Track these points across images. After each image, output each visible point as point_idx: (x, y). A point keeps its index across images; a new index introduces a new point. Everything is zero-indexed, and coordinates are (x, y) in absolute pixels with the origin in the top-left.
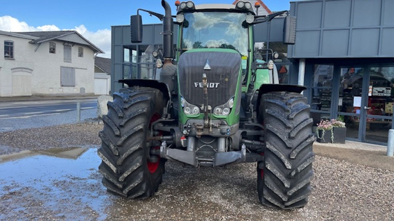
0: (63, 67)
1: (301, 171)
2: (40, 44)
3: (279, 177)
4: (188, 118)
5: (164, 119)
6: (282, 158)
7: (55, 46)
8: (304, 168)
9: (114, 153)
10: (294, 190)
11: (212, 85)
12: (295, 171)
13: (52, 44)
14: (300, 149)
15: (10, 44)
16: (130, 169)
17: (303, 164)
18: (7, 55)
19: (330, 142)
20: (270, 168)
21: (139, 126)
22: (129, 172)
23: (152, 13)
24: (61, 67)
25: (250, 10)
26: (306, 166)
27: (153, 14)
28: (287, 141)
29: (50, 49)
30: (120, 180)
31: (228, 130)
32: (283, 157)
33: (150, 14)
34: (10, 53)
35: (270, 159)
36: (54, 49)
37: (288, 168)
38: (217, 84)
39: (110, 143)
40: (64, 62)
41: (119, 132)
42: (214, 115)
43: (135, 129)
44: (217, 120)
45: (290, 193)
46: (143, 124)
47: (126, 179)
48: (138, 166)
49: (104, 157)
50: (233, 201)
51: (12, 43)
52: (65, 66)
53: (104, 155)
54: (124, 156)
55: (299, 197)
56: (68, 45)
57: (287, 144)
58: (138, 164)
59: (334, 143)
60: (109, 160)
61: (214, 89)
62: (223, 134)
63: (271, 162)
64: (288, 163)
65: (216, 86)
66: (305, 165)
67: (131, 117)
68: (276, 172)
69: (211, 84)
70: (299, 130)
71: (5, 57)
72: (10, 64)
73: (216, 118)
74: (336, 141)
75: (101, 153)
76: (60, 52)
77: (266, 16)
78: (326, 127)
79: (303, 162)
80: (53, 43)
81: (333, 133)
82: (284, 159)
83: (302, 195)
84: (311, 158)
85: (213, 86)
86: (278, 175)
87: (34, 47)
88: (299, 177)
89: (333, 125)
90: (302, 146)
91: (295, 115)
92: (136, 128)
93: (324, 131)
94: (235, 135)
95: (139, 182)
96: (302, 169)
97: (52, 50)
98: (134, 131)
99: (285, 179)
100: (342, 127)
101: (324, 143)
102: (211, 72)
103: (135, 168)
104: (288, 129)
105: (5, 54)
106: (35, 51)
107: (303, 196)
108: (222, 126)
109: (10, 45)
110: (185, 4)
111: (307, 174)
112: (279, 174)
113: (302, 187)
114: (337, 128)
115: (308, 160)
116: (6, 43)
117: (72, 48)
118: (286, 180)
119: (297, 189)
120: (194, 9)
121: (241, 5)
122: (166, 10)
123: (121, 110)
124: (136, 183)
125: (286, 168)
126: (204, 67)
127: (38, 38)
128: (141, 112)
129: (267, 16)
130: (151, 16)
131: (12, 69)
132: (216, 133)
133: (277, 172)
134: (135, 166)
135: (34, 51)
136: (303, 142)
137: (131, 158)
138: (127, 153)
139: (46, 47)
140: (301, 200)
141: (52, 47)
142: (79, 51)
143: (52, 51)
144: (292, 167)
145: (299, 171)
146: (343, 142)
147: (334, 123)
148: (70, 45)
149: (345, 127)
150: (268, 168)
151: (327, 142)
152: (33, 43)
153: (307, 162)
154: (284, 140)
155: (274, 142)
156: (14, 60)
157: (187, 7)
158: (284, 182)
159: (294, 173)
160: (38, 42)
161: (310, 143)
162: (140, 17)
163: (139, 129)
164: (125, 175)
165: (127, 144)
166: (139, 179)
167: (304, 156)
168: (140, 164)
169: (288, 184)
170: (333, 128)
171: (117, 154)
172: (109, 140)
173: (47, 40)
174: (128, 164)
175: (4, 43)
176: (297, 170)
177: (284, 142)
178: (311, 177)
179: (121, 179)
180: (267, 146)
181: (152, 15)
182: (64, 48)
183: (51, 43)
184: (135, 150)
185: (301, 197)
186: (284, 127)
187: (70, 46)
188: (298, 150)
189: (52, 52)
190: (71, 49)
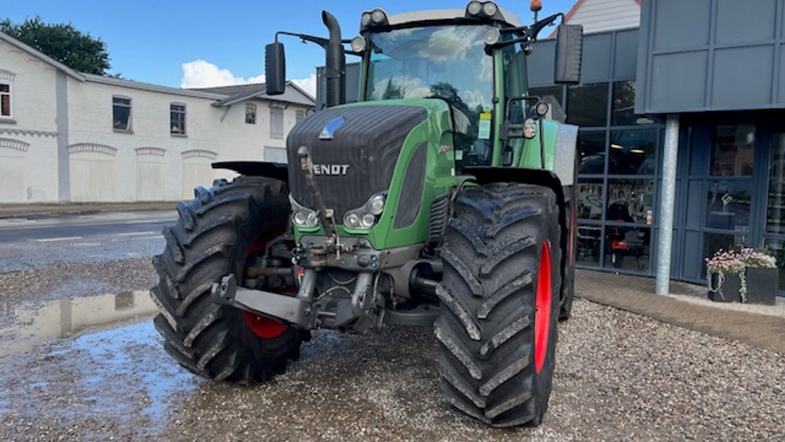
0: (269, 148)
1: (501, 346)
2: (229, 106)
3: (458, 356)
4: (302, 234)
5: (287, 236)
6: (462, 316)
7: (255, 110)
8: (505, 340)
9: (172, 295)
10: (492, 386)
11: (336, 169)
12: (486, 344)
13: (250, 106)
14: (498, 300)
15: (180, 108)
16: (199, 325)
17: (504, 331)
18: (175, 129)
19: (737, 301)
20: (441, 336)
21: (214, 247)
22: (197, 330)
23: (305, 38)
24: (265, 147)
25: (495, 18)
26: (509, 337)
27: (309, 40)
28: (472, 281)
29: (247, 116)
30: (186, 345)
31: (374, 259)
32: (464, 314)
33: (302, 40)
34: (180, 126)
35: (443, 319)
36: (254, 116)
37: (472, 337)
38: (345, 167)
39: (167, 276)
40: (271, 138)
41: (180, 256)
42: (346, 229)
43: (207, 251)
44: (352, 239)
45: (484, 390)
46: (222, 244)
47: (195, 342)
48: (210, 321)
49: (158, 300)
50: (410, 403)
51: (183, 108)
52: (273, 145)
53: (158, 298)
54: (187, 301)
55: (506, 401)
56: (277, 108)
57: (472, 288)
58: (211, 316)
59: (746, 302)
60: (165, 306)
61: (339, 177)
62: (363, 265)
63: (445, 323)
64: (473, 328)
65: (344, 172)
66: (507, 334)
67: (204, 230)
68: (451, 344)
69: (333, 167)
70: (500, 260)
71: (172, 132)
72: (179, 144)
73: (348, 233)
74: (752, 298)
75: (153, 294)
76: (263, 119)
77: (526, 27)
78: (726, 265)
79: (506, 326)
80: (252, 104)
81: (744, 282)
82: (465, 321)
83: (512, 398)
84: (520, 320)
85: (338, 172)
86: (456, 351)
87: (220, 113)
88: (500, 358)
89: (746, 261)
90: (500, 294)
91: (499, 229)
92: (210, 249)
93: (721, 275)
94: (402, 269)
95: (218, 351)
96: (502, 341)
97: (250, 116)
98: (205, 256)
99: (469, 360)
100: (766, 267)
101: (722, 301)
102: (332, 143)
103: (207, 324)
104: (480, 259)
105: (172, 127)
106: (221, 121)
107: (514, 400)
108: (362, 249)
109: (179, 111)
110: (368, 15)
111: (517, 354)
112: (457, 349)
113: (506, 379)
114: (754, 268)
115: (515, 323)
116: (173, 107)
117: (285, 112)
118: (472, 364)
119: (497, 385)
120: (386, 24)
121: (475, 9)
122: (330, 30)
123: (192, 217)
124: (212, 352)
125: (469, 336)
126: (318, 134)
127: (227, 97)
128: (224, 220)
129: (529, 28)
130: (304, 44)
131: (182, 153)
132: (351, 263)
133: (454, 345)
134: (205, 320)
135: (219, 121)
136: (506, 285)
137: (200, 306)
138: (192, 295)
139: (241, 113)
140: (512, 407)
141: (250, 111)
142: (297, 118)
143: (251, 119)
144: (481, 336)
145: (496, 346)
146: (770, 302)
147: (747, 257)
148: (280, 106)
149: (774, 266)
150: (438, 336)
151: (729, 301)
152: (218, 105)
153: (512, 327)
154: (467, 280)
155: (453, 284)
156: (186, 137)
157: (372, 21)
158: (468, 366)
159: (486, 349)
160: (225, 104)
161: (519, 288)
162: (282, 47)
163: (214, 251)
164: (192, 336)
165: (194, 278)
166: (217, 346)
167: (509, 314)
168: (214, 316)
169: (476, 373)
170: (746, 268)
171: (176, 297)
172: (165, 270)
173: (240, 99)
174: (196, 315)
175: (169, 107)
176: (491, 344)
177: (467, 284)
178: (522, 359)
179: (187, 343)
180: (437, 291)
181: (306, 41)
182: (271, 113)
183: (248, 104)
184: (204, 291)
185: (511, 401)
186: (473, 255)
187: (282, 109)
188: (493, 302)
189: (250, 122)
190: (282, 114)
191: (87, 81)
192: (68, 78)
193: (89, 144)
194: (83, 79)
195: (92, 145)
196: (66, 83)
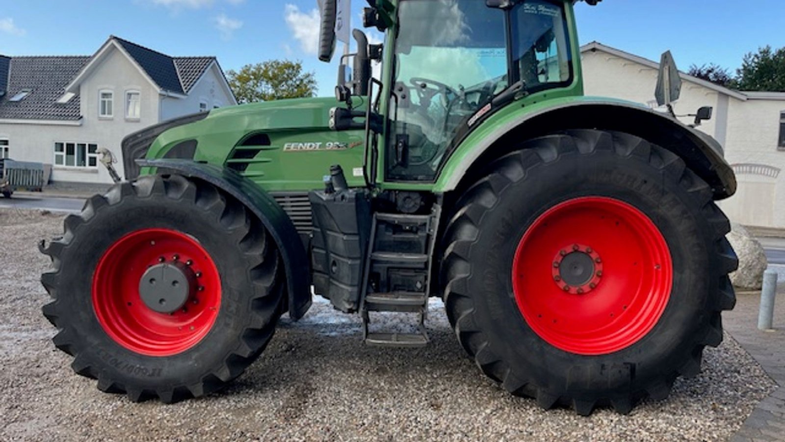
191: (748, 99)
192: (730, 99)
193: (746, 165)
194: (744, 98)
195: (751, 165)
196: (727, 104)
